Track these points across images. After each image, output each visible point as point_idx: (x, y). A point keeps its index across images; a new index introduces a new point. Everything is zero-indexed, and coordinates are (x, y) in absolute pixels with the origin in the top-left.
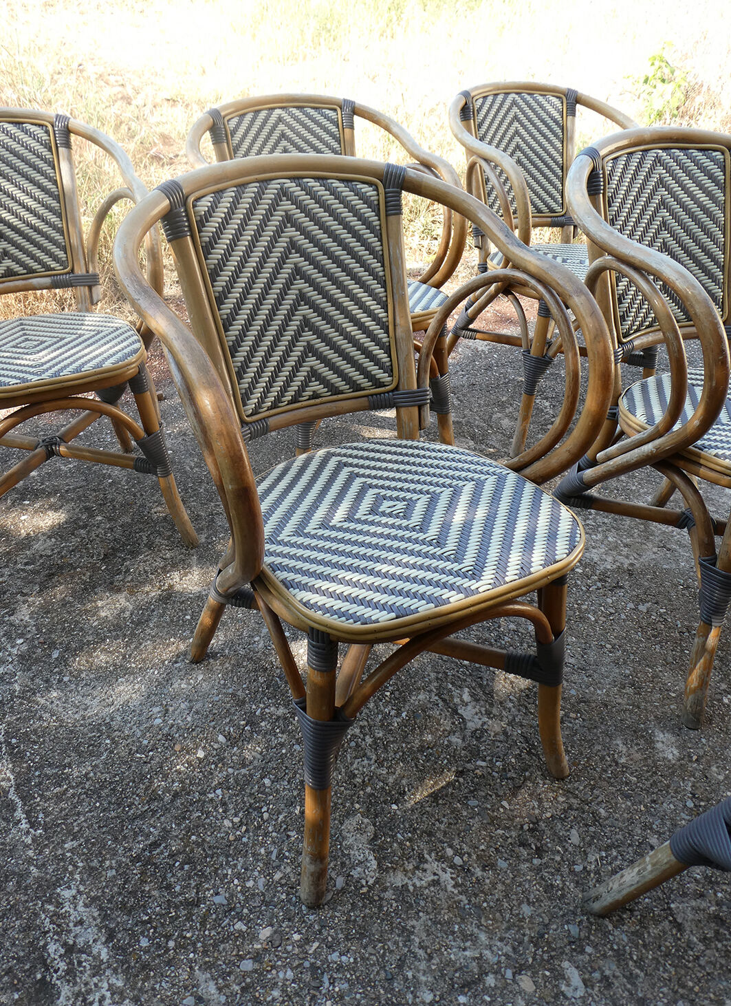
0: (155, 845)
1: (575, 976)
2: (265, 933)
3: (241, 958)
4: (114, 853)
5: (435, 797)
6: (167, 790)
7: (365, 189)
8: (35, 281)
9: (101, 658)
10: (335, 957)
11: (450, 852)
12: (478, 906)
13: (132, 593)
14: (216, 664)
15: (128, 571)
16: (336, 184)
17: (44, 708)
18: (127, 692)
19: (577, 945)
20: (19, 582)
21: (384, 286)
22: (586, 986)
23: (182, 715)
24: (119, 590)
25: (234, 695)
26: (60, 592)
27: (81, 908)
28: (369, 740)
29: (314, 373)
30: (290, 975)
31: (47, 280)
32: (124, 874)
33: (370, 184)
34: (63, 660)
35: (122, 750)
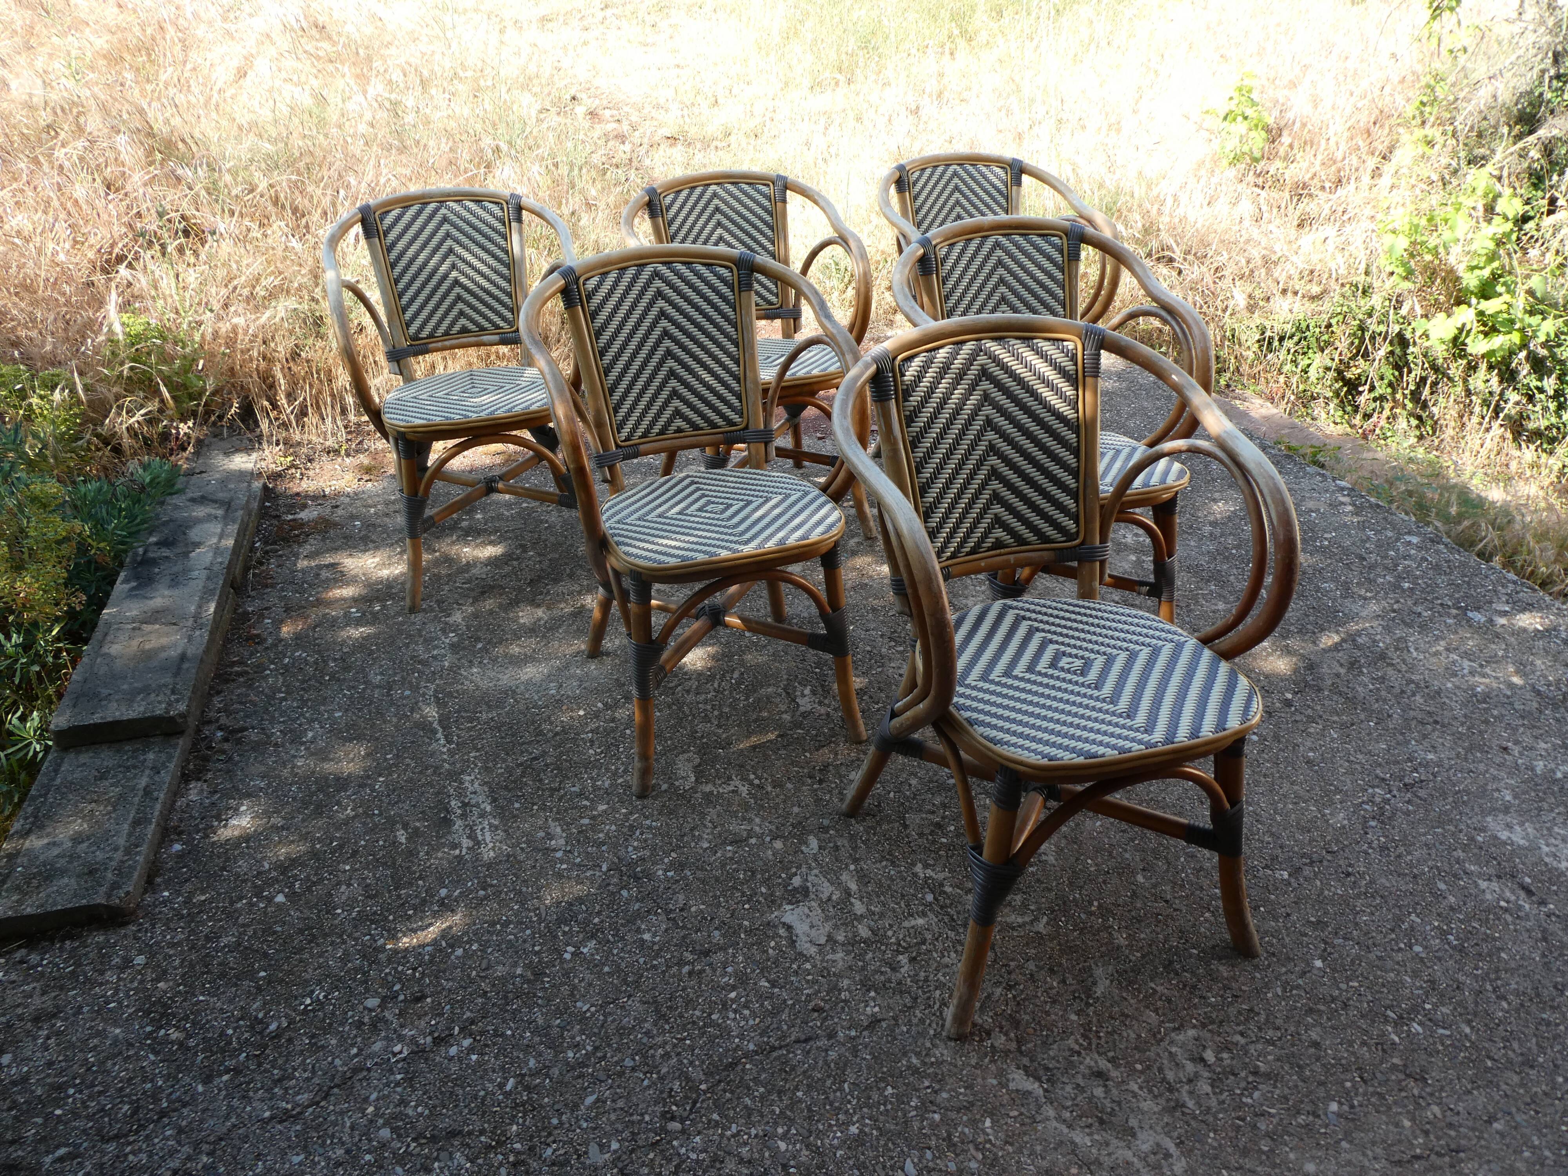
0: (535, 759)
1: (813, 842)
2: (602, 807)
3: (582, 817)
4: (505, 761)
5: (754, 748)
6: (551, 730)
7: (722, 271)
8: (485, 338)
9: (515, 649)
10: (648, 822)
11: (752, 777)
12: (762, 806)
13: (549, 608)
14: (608, 660)
15: (548, 593)
16: (700, 267)
17: (466, 678)
18: (531, 672)
19: (825, 829)
20: (456, 596)
21: (737, 346)
22: (820, 848)
23: (572, 688)
24: (538, 606)
25: (617, 680)
26: (489, 604)
27: (476, 785)
28: (716, 713)
29: (677, 413)
30: (613, 828)
31: (497, 338)
32: (510, 772)
33: (726, 267)
34: (484, 649)
35: (521, 706)
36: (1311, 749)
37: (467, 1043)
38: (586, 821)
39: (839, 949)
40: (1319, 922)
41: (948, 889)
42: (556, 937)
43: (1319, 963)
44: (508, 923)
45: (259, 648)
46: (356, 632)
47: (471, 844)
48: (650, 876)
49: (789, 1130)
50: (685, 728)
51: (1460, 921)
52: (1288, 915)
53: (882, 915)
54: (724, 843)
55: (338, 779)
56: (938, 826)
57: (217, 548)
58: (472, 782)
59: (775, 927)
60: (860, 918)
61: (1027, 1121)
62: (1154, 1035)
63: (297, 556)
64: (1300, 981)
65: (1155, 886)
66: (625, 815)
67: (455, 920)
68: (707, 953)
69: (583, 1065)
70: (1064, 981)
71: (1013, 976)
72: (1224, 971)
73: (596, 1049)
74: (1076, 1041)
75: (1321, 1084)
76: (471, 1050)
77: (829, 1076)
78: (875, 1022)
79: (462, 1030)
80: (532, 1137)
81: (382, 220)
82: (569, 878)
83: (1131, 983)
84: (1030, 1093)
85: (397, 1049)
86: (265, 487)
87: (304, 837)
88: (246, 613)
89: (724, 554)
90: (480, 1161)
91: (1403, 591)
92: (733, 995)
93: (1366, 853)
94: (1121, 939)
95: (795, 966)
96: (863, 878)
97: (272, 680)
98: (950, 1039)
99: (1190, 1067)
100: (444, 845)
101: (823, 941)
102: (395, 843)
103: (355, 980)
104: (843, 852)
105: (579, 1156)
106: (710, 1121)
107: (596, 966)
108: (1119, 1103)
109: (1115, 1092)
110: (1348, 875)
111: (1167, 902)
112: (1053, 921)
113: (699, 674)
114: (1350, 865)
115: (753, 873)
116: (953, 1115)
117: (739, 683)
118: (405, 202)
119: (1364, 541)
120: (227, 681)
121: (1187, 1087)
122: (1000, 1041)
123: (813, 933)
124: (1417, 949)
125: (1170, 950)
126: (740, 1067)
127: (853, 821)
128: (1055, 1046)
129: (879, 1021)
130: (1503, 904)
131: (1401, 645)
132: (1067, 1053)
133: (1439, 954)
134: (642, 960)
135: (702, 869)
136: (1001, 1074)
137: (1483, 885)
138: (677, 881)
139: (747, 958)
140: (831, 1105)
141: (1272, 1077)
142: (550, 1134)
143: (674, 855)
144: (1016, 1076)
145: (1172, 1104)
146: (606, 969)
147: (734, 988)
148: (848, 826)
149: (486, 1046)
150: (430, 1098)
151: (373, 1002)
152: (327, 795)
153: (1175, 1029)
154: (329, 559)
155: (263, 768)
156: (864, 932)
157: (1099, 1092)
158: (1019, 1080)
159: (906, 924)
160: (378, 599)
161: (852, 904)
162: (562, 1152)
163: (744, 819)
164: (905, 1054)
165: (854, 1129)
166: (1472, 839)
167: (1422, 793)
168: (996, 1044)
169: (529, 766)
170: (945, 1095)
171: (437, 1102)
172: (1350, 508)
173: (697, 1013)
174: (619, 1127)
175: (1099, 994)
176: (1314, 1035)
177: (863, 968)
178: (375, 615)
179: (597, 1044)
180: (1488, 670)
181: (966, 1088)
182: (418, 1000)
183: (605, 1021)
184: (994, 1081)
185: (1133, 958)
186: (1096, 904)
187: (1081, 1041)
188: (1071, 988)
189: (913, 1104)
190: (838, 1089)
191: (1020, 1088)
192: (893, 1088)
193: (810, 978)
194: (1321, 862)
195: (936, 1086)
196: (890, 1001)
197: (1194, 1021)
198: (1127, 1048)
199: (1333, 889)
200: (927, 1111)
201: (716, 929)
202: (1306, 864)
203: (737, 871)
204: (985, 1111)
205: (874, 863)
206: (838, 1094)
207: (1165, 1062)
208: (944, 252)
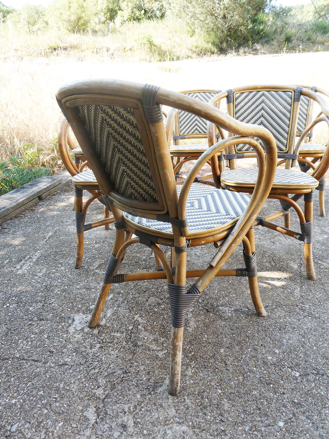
0: (61, 251)
2: (63, 268)
3: (54, 269)
4: (53, 250)
10: (70, 276)
30: (59, 275)
32: (51, 253)
38: (54, 271)
39: (81, 334)
40: (298, 404)
41: (140, 327)
42: (9, 300)
43: (281, 424)
45: (32, 212)
46: (56, 213)
47: (19, 268)
48: (52, 291)
52: (284, 393)
53: (108, 328)
54: (84, 288)
55: (11, 244)
56: (159, 304)
57: (41, 188)
58: (38, 253)
59: (70, 319)
61: (76, 432)
62: (166, 421)
63: (64, 195)
64: (263, 429)
65: (226, 356)
68: (41, 320)
70: (149, 379)
71: (131, 369)
74: (129, 408)
77: (28, 377)
82: (31, 285)
84: (89, 420)
88: (38, 204)
92: (33, 336)
96: (115, 313)
97: (26, 219)
100: (13, 266)
101: (79, 329)
104: (117, 303)
107: (8, 312)
111: (226, 364)
115: (83, 300)
116: (52, 414)
120: (16, 218)
122: (100, 392)
125: (209, 386)
126: (7, 361)
128: (118, 405)
129: (66, 365)
132: (121, 411)
134: (21, 315)
135: (69, 294)
136: (88, 406)
138: (58, 295)
139: (51, 326)
140: (17, 388)
143: (66, 287)
144: (91, 410)
146: (10, 314)
147: (36, 334)
152: (4, 248)
153: (179, 423)
158: (90, 413)
159: (112, 334)
164: (61, 381)
165: (14, 401)
168: (96, 393)
169: (57, 253)
170: (57, 404)
173: (17, 337)
177: (82, 344)
178: (65, 210)
181: (68, 405)
184: (81, 408)
185: (188, 382)
186: (193, 353)
187: (131, 408)
188: (149, 384)
189: (43, 402)
190: (26, 384)
191: (87, 416)
192: (44, 392)
193: (61, 340)
194: (323, 375)
195: (58, 399)
196: (77, 359)
197: (191, 423)
198: (148, 421)
199: (319, 390)
200: (45, 407)
201: (53, 313)
202: (313, 374)
203: (78, 297)
204: (65, 419)
205: (124, 309)
206: (24, 385)
207: (159, 436)
208: (237, 95)
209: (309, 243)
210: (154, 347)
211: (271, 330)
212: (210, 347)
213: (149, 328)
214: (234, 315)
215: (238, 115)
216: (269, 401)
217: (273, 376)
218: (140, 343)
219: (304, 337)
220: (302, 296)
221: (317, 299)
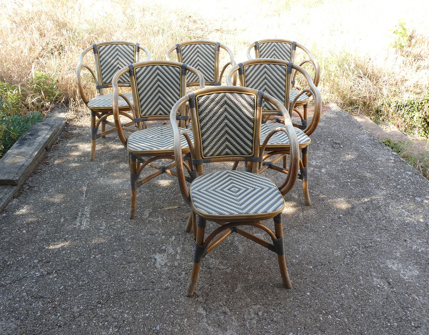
0: (107, 205)
1: (174, 238)
2: (119, 220)
3: (112, 222)
4: (98, 204)
5: (169, 210)
6: (115, 198)
7: (177, 69)
8: (125, 85)
9: (115, 174)
10: (130, 226)
11: (165, 217)
12: (164, 226)
16: (171, 67)
17: (98, 180)
18: (117, 181)
19: (178, 234)
20: (105, 158)
21: (179, 91)
26: (114, 161)
28: (163, 199)
30: (120, 226)
31: (128, 85)
32: (98, 207)
34: (107, 174)
35: (110, 190)
36: (340, 232)
37: (55, 275)
38: (113, 223)
39: (167, 267)
40: (315, 282)
42: (91, 252)
43: (308, 294)
44: (80, 246)
45: (47, 166)
46: (74, 165)
47: (79, 224)
48: (123, 240)
49: (130, 312)
50: (152, 202)
51: (361, 289)
52: (306, 278)
53: (184, 260)
54: (148, 234)
55: (53, 203)
57: (44, 137)
58: (87, 209)
59: (152, 259)
60: (177, 260)
61: (197, 321)
62: (247, 305)
63: (68, 142)
65: (268, 264)
66: (124, 223)
67: (66, 244)
68: (130, 263)
69: (83, 286)
70: (227, 286)
71: (213, 282)
72: (277, 291)
73: (88, 282)
75: (291, 327)
76: (55, 277)
77: (147, 300)
78: (168, 288)
79: (55, 272)
80: (61, 301)
81: (99, 49)
82: (101, 237)
83: (247, 290)
84: (202, 314)
85: (37, 274)
86: (66, 123)
87: (37, 217)
88: (48, 156)
89: (155, 149)
90: (45, 305)
91: (397, 188)
92: (131, 275)
93: (341, 265)
94: (250, 278)
95: (152, 270)
96: (183, 249)
97: (47, 175)
98: (186, 296)
99: (253, 315)
100: (72, 224)
101: (163, 264)
102: (60, 222)
103: (34, 255)
104: (181, 242)
105: (71, 308)
106: (109, 306)
107: (98, 261)
108: (226, 321)
109: (227, 318)
110: (332, 270)
112: (232, 270)
113: (164, 187)
114: (334, 267)
115: (153, 243)
116: (177, 316)
117: (174, 191)
118: (106, 44)
119: (392, 172)
120: (35, 174)
121: (249, 321)
122: (200, 299)
123: (161, 262)
124: (342, 294)
125: (264, 283)
126: (124, 293)
127: (188, 233)
128: (216, 303)
130: (378, 286)
131: (387, 205)
132: (218, 306)
133: (349, 297)
134: (111, 262)
135: (139, 240)
136: (197, 308)
137: (375, 279)
138: (131, 243)
139: (140, 266)
140: (144, 308)
141: (276, 322)
142: (66, 302)
143: (133, 235)
144: (200, 309)
145: (243, 324)
146: (101, 262)
147: (133, 273)
148: (186, 234)
149: (60, 277)
150: (39, 287)
151: (36, 261)
152: (48, 207)
153: (254, 304)
154: (76, 144)
155: (34, 197)
156: (176, 264)
157: (222, 317)
158: (201, 310)
159: (189, 264)
160: (84, 156)
161: (176, 256)
162: (67, 307)
163: (157, 228)
164: (171, 298)
165: (147, 315)
166: (379, 266)
167: (369, 250)
168: (199, 300)
169: (104, 207)
170: (177, 311)
171: (41, 289)
172: (393, 161)
173: (119, 278)
174: (85, 303)
175: (236, 291)
176: (296, 313)
177: (171, 273)
178: (81, 161)
179: (89, 281)
180: (413, 216)
181: (184, 310)
182: (48, 262)
183: (94, 276)
184: (193, 310)
185: (251, 283)
186: (248, 266)
187: (224, 303)
188: (228, 288)
189: (167, 311)
190: (148, 304)
191: (200, 312)
192: (164, 306)
193: (155, 273)
194: (325, 265)
195: (176, 308)
196: (174, 283)
197: (261, 303)
198: (237, 307)
199: (324, 273)
200: (170, 314)
201: (135, 257)
202: (320, 265)
203: (148, 242)
204: (187, 317)
205: (188, 246)
206: (148, 305)
207: (246, 313)
208: (247, 68)
209: (306, 181)
210: (222, 267)
211: (291, 244)
212: (257, 261)
213: (213, 256)
214: (266, 238)
215: (248, 84)
216: (299, 283)
217: (299, 270)
218: (212, 266)
219: (311, 245)
220: (304, 218)
221: (314, 219)
